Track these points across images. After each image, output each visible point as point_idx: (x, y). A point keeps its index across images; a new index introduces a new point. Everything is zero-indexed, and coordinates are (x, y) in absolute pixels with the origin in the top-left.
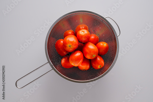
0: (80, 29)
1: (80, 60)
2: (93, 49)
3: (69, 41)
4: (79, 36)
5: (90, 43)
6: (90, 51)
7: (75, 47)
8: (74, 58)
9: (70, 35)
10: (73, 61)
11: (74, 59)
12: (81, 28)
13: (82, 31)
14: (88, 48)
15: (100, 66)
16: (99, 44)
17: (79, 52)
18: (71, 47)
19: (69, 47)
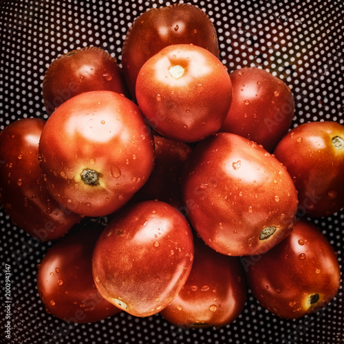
0: (156, 46)
1: (172, 270)
2: (257, 190)
3: (80, 140)
4: (152, 99)
5: (235, 140)
6: (241, 199)
7: (129, 180)
8: (125, 259)
9: (86, 86)
10: (118, 285)
11: (129, 267)
12: (163, 31)
13: (174, 63)
14: (224, 183)
15: (314, 300)
16: (293, 138)
17: (163, 215)
18: (102, 184)
19: (86, 187)
